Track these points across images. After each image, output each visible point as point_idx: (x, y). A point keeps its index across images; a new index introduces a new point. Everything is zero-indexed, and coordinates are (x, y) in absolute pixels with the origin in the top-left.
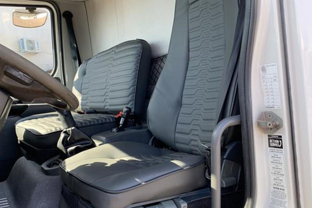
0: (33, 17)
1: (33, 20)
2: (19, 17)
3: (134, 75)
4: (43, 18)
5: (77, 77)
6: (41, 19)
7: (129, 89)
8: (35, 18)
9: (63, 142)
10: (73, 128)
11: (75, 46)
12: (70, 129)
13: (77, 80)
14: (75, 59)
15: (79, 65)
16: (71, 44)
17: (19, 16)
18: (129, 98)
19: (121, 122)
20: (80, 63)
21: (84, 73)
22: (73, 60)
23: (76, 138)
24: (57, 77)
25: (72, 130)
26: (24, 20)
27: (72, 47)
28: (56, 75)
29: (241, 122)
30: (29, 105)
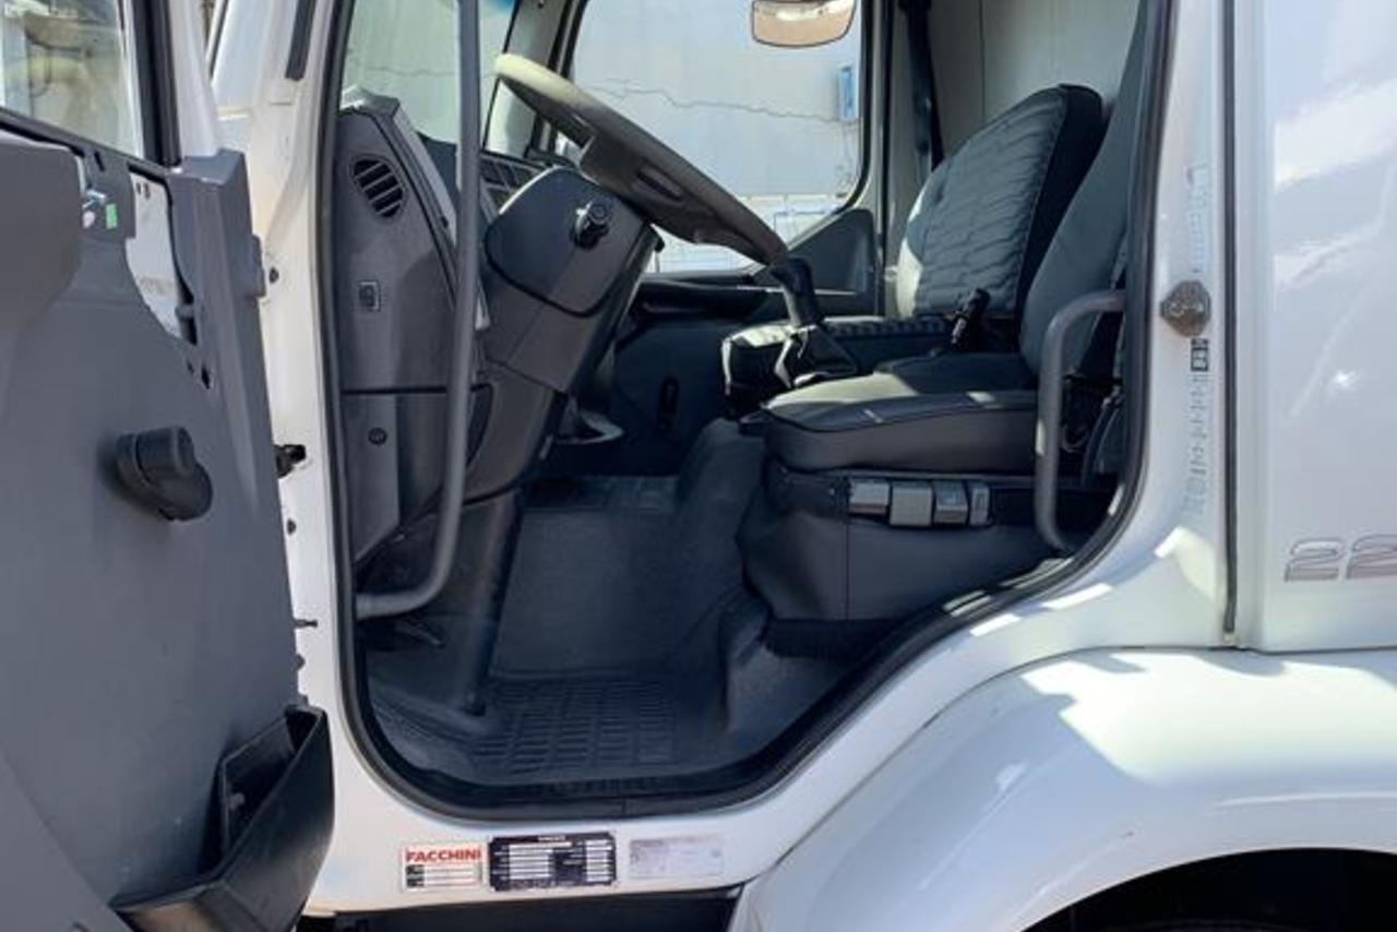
0: (816, 11)
1: (817, 19)
2: (774, 15)
3: (1030, 197)
4: (846, 12)
5: (917, 209)
6: (839, 15)
7: (1011, 238)
8: (821, 12)
9: (786, 362)
10: (812, 327)
11: (928, 104)
12: (804, 330)
13: (918, 217)
14: (923, 149)
15: (934, 168)
16: (916, 98)
17: (773, 11)
18: (1007, 268)
19: (956, 331)
20: (937, 160)
21: (937, 196)
22: (917, 154)
23: (818, 354)
24: (862, 207)
25: (809, 332)
26: (790, 22)
27: (918, 109)
28: (862, 203)
29: (1126, 305)
30: (769, 290)
